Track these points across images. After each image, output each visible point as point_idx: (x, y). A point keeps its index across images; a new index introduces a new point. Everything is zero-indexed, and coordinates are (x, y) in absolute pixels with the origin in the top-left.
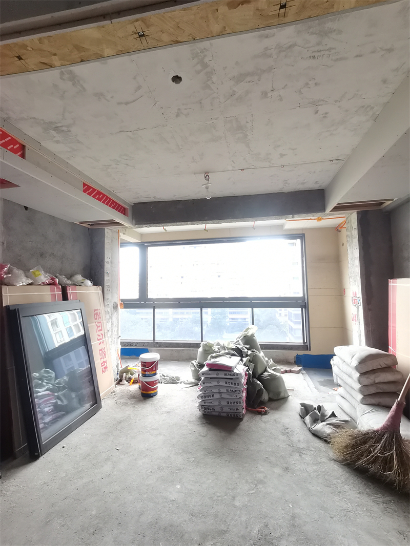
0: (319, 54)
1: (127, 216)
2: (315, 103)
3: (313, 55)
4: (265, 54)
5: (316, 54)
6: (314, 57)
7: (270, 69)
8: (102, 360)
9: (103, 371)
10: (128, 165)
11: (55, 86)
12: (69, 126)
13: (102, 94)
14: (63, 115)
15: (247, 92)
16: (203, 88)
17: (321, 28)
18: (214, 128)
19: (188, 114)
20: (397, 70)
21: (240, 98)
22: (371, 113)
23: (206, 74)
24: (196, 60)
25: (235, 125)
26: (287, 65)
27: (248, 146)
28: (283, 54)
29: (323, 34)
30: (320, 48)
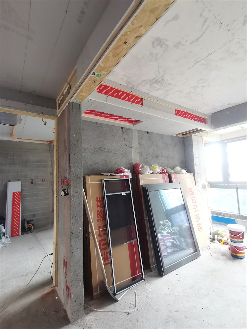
1: (207, 124)
8: (198, 223)
9: (199, 231)
10: (203, 86)
11: (151, 54)
12: (163, 76)
13: (179, 43)
14: (158, 71)
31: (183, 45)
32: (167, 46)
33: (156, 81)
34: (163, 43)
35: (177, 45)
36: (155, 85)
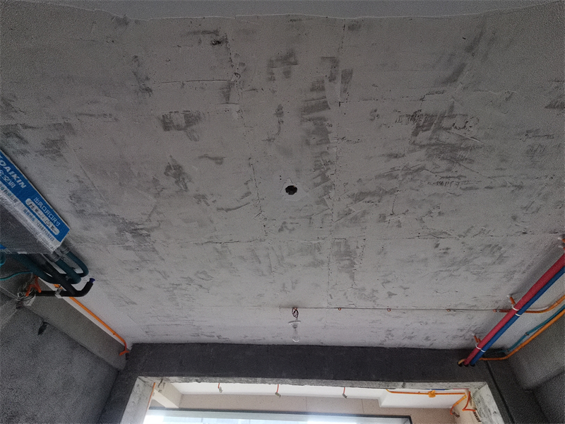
0: (447, 180)
2: (436, 235)
3: (441, 180)
4: (391, 175)
5: (445, 180)
6: (442, 184)
7: (392, 192)
10: (201, 286)
11: (155, 181)
12: (151, 229)
13: (204, 197)
14: (150, 215)
15: (364, 213)
16: (318, 203)
17: (452, 154)
18: (319, 250)
19: (294, 229)
20: (526, 208)
21: (355, 218)
22: (497, 254)
23: (324, 188)
24: (318, 172)
25: (343, 249)
26: (412, 189)
27: (352, 277)
28: (410, 176)
29: (454, 160)
30: (450, 174)
31: (207, 204)
32: (186, 188)
33: (136, 230)
34: (183, 179)
35: (200, 198)
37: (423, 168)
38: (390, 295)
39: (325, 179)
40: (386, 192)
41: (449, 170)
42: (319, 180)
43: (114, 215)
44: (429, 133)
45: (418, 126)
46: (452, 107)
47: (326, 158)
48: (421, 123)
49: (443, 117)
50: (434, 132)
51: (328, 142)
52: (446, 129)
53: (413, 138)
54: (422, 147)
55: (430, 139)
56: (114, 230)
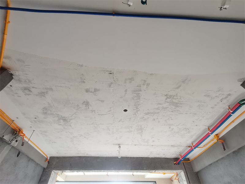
2: (170, 125)
4: (158, 109)
6: (173, 112)
7: (158, 113)
10: (85, 137)
11: (78, 105)
12: (72, 119)
13: (94, 111)
14: (72, 115)
15: (148, 118)
16: (133, 115)
17: (176, 105)
18: (131, 127)
19: (124, 121)
20: (197, 119)
21: (145, 119)
22: (188, 131)
23: (136, 111)
24: (135, 107)
25: (139, 128)
26: (164, 113)
27: (141, 136)
28: (164, 109)
29: (177, 106)
30: (175, 109)
31: (95, 113)
32: (89, 108)
33: (66, 119)
34: (88, 105)
35: (93, 111)
36: (62, 121)
37: (168, 108)
38: (153, 141)
39: (137, 108)
40: (156, 113)
41: (175, 108)
42: (135, 108)
43: (58, 115)
44: (170, 99)
45: (167, 97)
46: (177, 94)
47: (139, 103)
48: (168, 97)
49: (174, 96)
50: (171, 99)
51: (140, 99)
52: (175, 99)
53: (166, 100)
54: (168, 102)
55: (170, 101)
56: (56, 119)
